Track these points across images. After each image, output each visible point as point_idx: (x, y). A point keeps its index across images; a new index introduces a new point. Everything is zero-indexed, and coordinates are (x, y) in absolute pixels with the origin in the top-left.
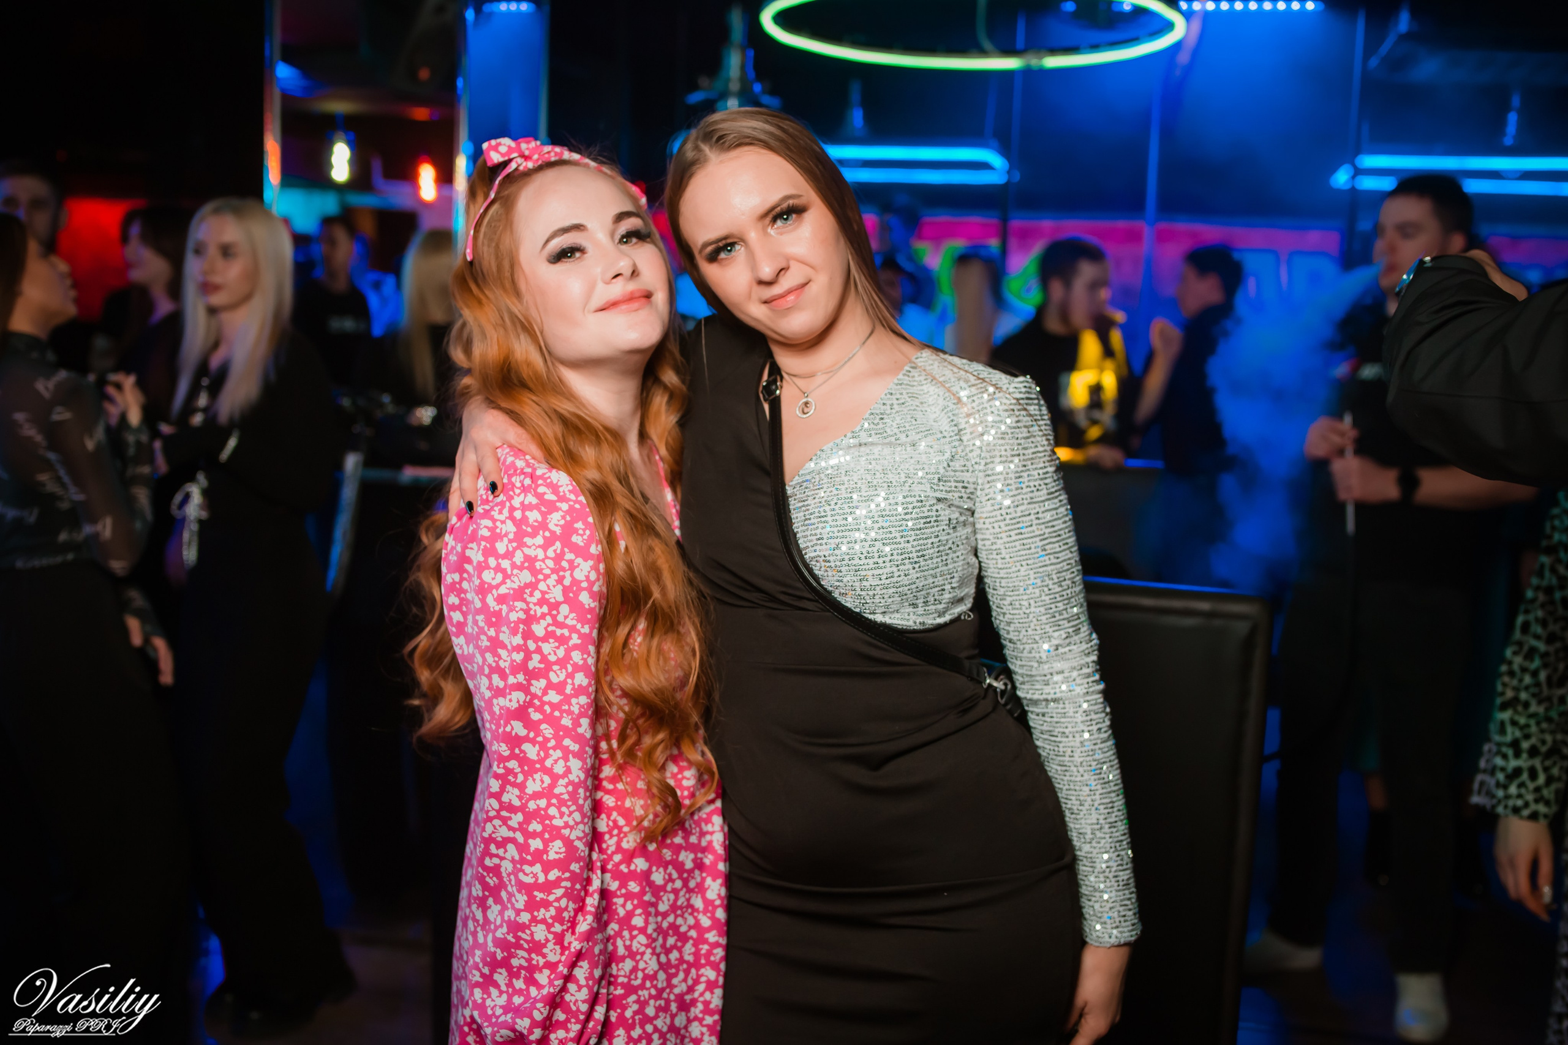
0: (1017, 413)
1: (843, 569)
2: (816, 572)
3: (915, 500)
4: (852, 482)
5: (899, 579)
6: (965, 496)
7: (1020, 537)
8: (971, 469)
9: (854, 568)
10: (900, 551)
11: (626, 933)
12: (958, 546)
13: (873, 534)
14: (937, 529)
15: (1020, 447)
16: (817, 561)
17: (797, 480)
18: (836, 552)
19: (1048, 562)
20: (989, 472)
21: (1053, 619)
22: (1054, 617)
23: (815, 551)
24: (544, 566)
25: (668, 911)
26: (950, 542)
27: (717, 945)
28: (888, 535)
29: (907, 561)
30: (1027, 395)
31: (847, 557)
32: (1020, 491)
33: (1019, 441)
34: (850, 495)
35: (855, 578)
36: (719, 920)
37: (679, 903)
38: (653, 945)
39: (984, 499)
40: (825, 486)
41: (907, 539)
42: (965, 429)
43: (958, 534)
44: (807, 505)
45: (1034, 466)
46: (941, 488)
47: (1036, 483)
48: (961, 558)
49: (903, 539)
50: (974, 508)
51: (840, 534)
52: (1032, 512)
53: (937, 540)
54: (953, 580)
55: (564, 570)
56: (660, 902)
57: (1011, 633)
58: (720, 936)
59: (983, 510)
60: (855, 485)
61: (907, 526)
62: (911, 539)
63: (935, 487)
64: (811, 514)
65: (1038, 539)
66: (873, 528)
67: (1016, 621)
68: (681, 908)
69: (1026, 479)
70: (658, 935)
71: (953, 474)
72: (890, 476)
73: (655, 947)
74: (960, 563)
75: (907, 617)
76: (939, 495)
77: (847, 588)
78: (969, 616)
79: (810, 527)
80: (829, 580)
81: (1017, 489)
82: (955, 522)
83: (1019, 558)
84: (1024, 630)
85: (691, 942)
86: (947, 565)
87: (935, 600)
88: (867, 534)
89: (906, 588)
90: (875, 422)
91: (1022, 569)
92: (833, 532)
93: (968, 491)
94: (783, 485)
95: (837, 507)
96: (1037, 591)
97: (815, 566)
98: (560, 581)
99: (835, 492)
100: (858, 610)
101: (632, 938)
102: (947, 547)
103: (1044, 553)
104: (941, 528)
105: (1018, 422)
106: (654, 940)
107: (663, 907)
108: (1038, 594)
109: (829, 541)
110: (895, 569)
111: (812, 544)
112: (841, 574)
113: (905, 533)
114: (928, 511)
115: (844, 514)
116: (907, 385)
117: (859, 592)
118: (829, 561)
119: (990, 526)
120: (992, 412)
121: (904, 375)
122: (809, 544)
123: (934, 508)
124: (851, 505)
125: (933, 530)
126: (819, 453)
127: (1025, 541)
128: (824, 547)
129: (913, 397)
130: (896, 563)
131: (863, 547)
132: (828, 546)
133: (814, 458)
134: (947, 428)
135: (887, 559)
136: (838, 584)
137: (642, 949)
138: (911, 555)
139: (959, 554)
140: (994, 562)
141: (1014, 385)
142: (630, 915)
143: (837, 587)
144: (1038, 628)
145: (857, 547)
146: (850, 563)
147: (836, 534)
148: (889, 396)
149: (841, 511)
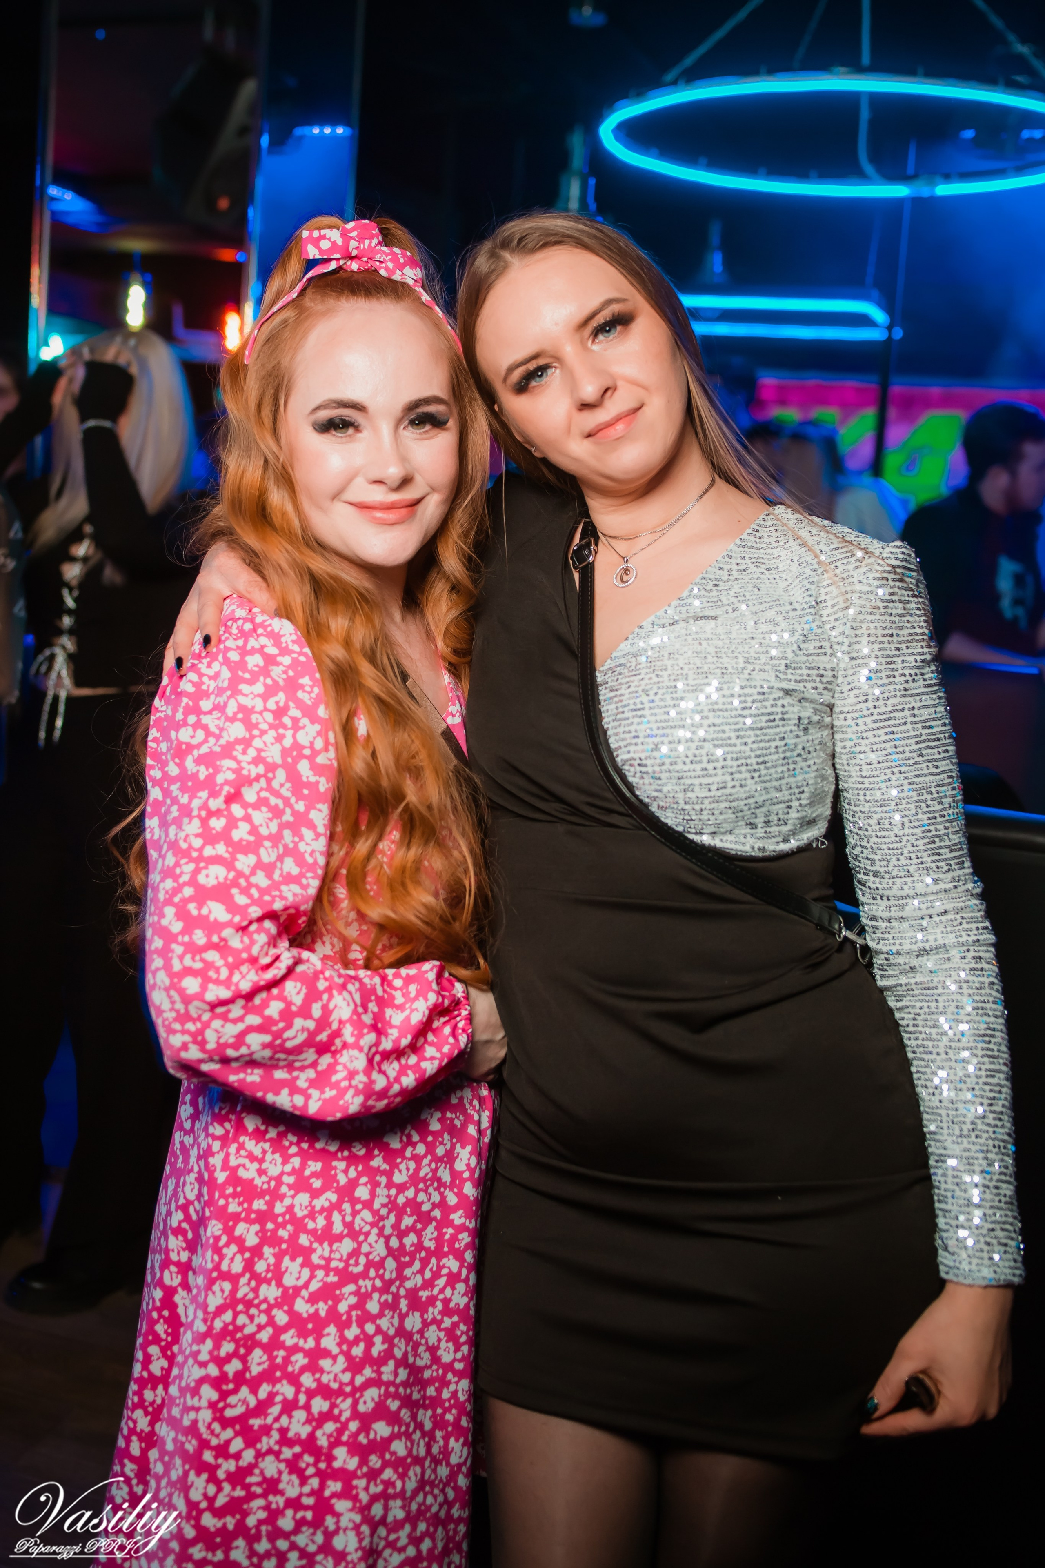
0: (892, 583)
1: (663, 776)
2: (630, 779)
3: (755, 691)
4: (676, 668)
5: (734, 791)
6: (821, 686)
7: (891, 737)
8: (829, 651)
9: (677, 774)
10: (735, 756)
11: (347, 1207)
12: (809, 752)
13: (701, 733)
14: (783, 729)
15: (894, 626)
16: (631, 765)
17: (609, 664)
18: (655, 754)
19: (926, 771)
20: (855, 655)
21: (932, 846)
22: (934, 842)
23: (629, 752)
24: (261, 720)
25: (406, 1183)
26: (800, 747)
27: (462, 1228)
28: (721, 735)
29: (744, 768)
30: (904, 563)
31: (668, 761)
32: (892, 679)
33: (892, 618)
34: (673, 684)
35: (677, 788)
36: (467, 1197)
37: (422, 1174)
38: (381, 1224)
39: (845, 688)
40: (643, 672)
41: (744, 740)
42: (825, 601)
43: (810, 738)
44: (621, 695)
45: (910, 651)
46: (790, 677)
47: (913, 672)
48: (814, 768)
49: (740, 740)
50: (832, 701)
51: (661, 732)
52: (907, 707)
53: (783, 743)
54: (803, 796)
55: (285, 727)
56: (396, 1171)
57: (877, 863)
58: (466, 1217)
59: (845, 702)
60: (680, 672)
61: (744, 723)
62: (749, 741)
63: (781, 676)
64: (625, 706)
65: (913, 741)
66: (701, 725)
67: (885, 847)
68: (424, 1180)
69: (900, 666)
70: (390, 1212)
71: (805, 658)
72: (725, 660)
73: (384, 1227)
74: (813, 775)
75: (743, 840)
76: (785, 685)
77: (668, 800)
78: (823, 843)
79: (623, 722)
80: (645, 790)
81: (888, 677)
82: (806, 721)
83: (889, 764)
84: (894, 858)
85: (434, 1223)
86: (794, 776)
87: (779, 820)
88: (693, 733)
89: (742, 803)
90: (708, 588)
91: (893, 778)
92: (652, 729)
93: (824, 680)
94: (593, 670)
95: (657, 698)
96: (912, 806)
97: (629, 771)
98: (279, 739)
99: (655, 679)
100: (680, 829)
101: (355, 1213)
102: (795, 753)
103: (921, 759)
104: (788, 728)
105: (892, 594)
106: (382, 1218)
107: (399, 1178)
108: (913, 812)
109: (647, 740)
110: (728, 778)
111: (625, 743)
112: (660, 782)
113: (742, 733)
114: (772, 706)
115: (666, 707)
116: (753, 547)
117: (682, 805)
118: (645, 766)
119: (852, 723)
120: (860, 582)
121: (749, 535)
122: (622, 744)
123: (780, 703)
124: (674, 695)
125: (778, 730)
126: (637, 630)
127: (897, 743)
128: (640, 747)
129: (757, 563)
130: (730, 770)
131: (689, 749)
132: (645, 747)
133: (631, 637)
134: (800, 599)
135: (719, 765)
136: (655, 794)
137: (367, 1228)
138: (749, 761)
139: (811, 762)
140: (858, 768)
141: (888, 550)
142: (353, 1184)
143: (655, 799)
144: (913, 856)
145: (681, 748)
146: (671, 768)
147: (655, 732)
148: (727, 559)
149: (662, 704)
